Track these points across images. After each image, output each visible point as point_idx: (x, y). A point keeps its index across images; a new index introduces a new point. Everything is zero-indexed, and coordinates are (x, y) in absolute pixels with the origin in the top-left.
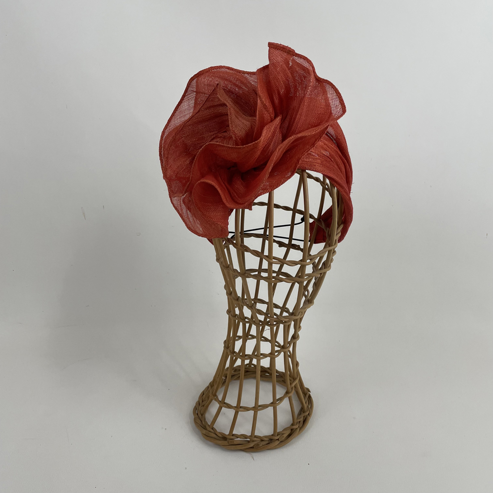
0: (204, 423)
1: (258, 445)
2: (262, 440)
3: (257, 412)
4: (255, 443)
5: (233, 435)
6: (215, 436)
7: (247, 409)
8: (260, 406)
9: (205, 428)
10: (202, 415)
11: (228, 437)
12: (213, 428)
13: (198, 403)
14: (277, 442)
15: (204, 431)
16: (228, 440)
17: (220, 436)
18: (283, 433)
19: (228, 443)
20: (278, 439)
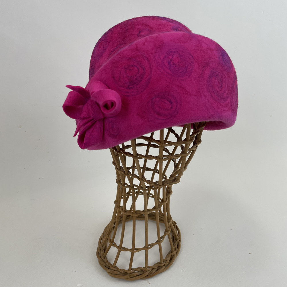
0: (107, 264)
1: (151, 273)
2: (153, 269)
3: (148, 250)
4: (149, 272)
5: (132, 269)
6: (118, 273)
7: (139, 249)
8: (149, 245)
9: (109, 268)
10: (105, 258)
11: (128, 272)
12: (115, 267)
13: (99, 249)
14: (164, 267)
15: (109, 271)
16: (129, 274)
17: (122, 272)
18: (166, 259)
19: (129, 276)
20: (164, 265)
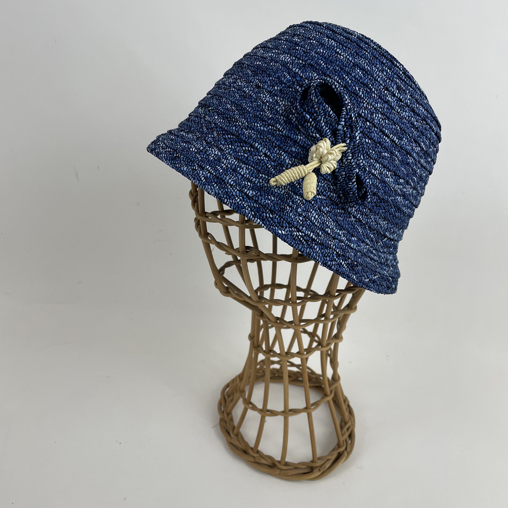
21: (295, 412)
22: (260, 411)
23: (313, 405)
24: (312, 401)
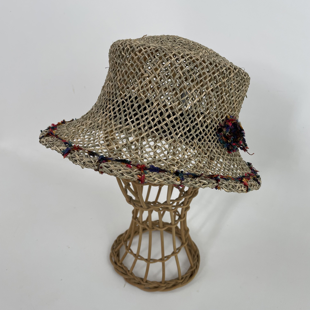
21: (155, 261)
22: (135, 255)
23: (165, 257)
24: (165, 255)
